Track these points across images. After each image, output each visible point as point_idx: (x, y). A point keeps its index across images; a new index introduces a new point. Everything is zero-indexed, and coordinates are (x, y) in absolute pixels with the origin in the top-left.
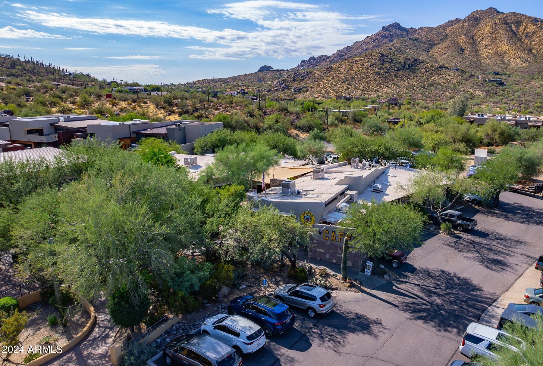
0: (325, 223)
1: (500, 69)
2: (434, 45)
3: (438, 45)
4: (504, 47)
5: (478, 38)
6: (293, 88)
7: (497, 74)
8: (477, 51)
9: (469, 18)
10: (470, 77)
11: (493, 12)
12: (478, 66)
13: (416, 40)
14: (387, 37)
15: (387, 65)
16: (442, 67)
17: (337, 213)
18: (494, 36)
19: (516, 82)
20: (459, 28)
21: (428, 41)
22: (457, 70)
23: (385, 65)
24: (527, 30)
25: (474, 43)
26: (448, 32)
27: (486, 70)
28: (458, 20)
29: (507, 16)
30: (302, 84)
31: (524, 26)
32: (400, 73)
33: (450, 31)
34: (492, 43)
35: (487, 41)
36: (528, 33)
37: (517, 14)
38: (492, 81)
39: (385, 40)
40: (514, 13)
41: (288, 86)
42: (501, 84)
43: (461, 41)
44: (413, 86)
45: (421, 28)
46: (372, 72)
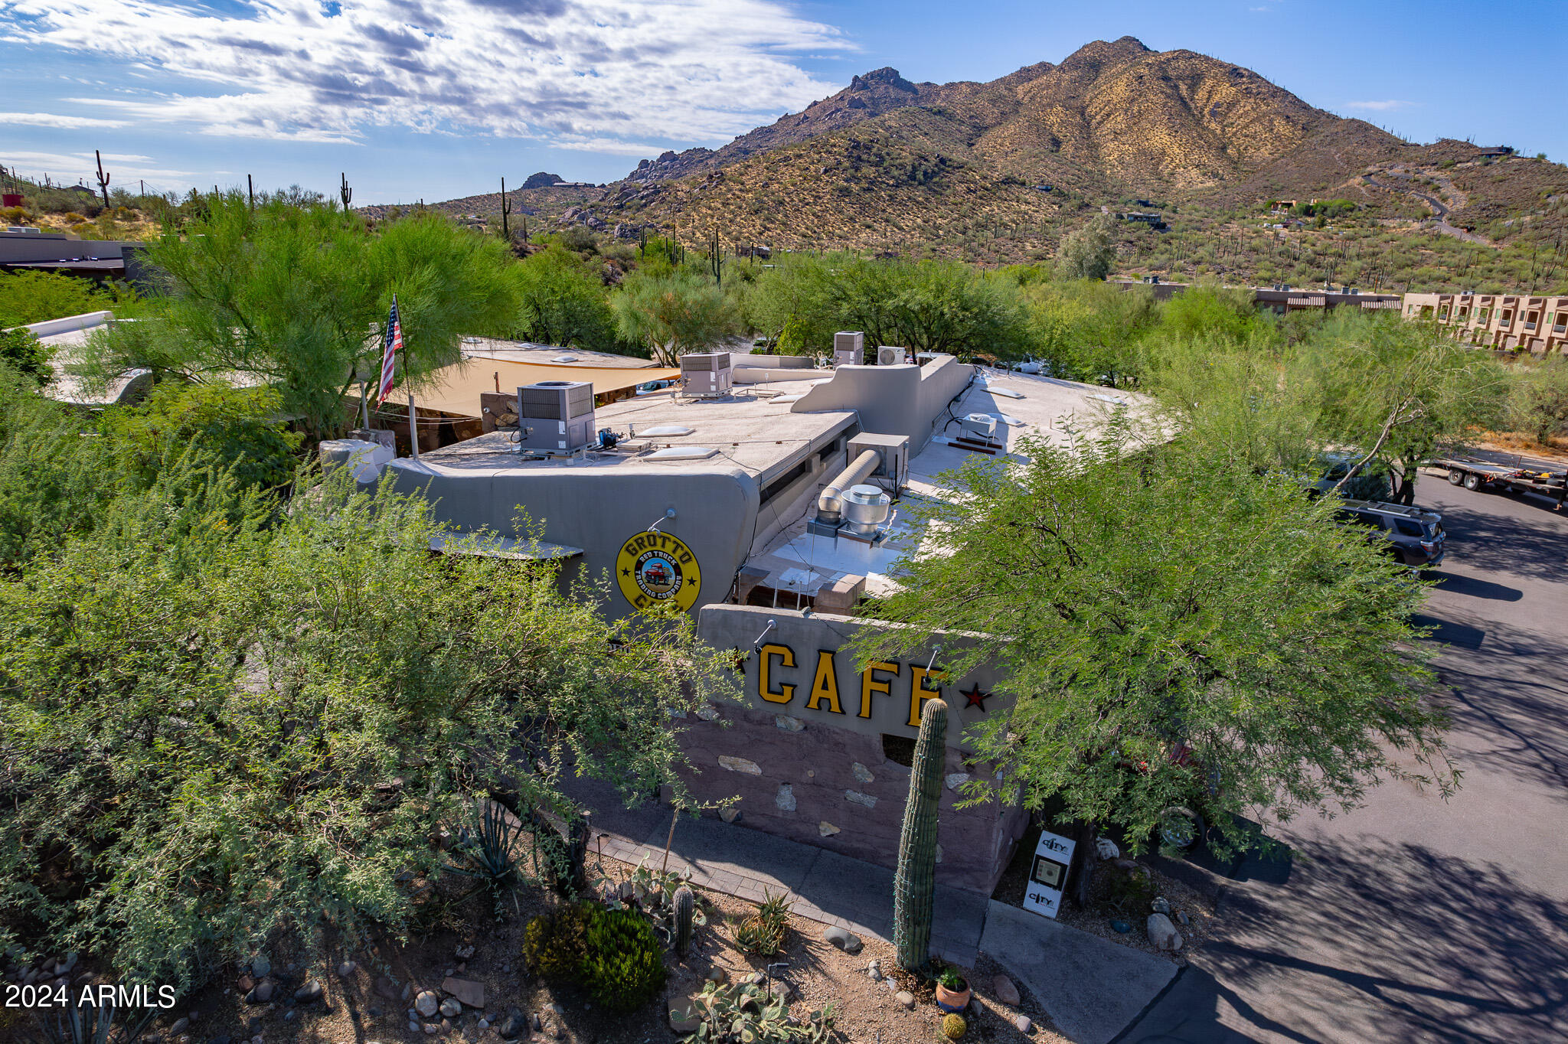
0: (762, 596)
1: (1151, 194)
2: (986, 128)
3: (996, 129)
4: (1160, 138)
5: (1096, 114)
6: (617, 227)
7: (1145, 204)
8: (1094, 147)
9: (1073, 62)
10: (1080, 208)
11: (1131, 48)
12: (1098, 182)
13: (939, 113)
14: (864, 106)
15: (869, 171)
16: (1008, 181)
17: (827, 541)
18: (1136, 109)
19: (1195, 225)
20: (1048, 87)
21: (971, 117)
22: (1047, 190)
23: (864, 170)
24: (1216, 98)
25: (1086, 126)
26: (1020, 96)
27: (1119, 195)
28: (1045, 68)
29: (1168, 60)
30: (642, 217)
31: (1207, 87)
32: (902, 193)
33: (1026, 94)
34: (1129, 127)
35: (1119, 121)
36: (1217, 105)
37: (1193, 56)
38: (1136, 218)
39: (860, 113)
40: (1184, 51)
41: (603, 223)
42: (1161, 227)
43: (1055, 118)
44: (937, 228)
45: (953, 84)
46: (829, 188)
